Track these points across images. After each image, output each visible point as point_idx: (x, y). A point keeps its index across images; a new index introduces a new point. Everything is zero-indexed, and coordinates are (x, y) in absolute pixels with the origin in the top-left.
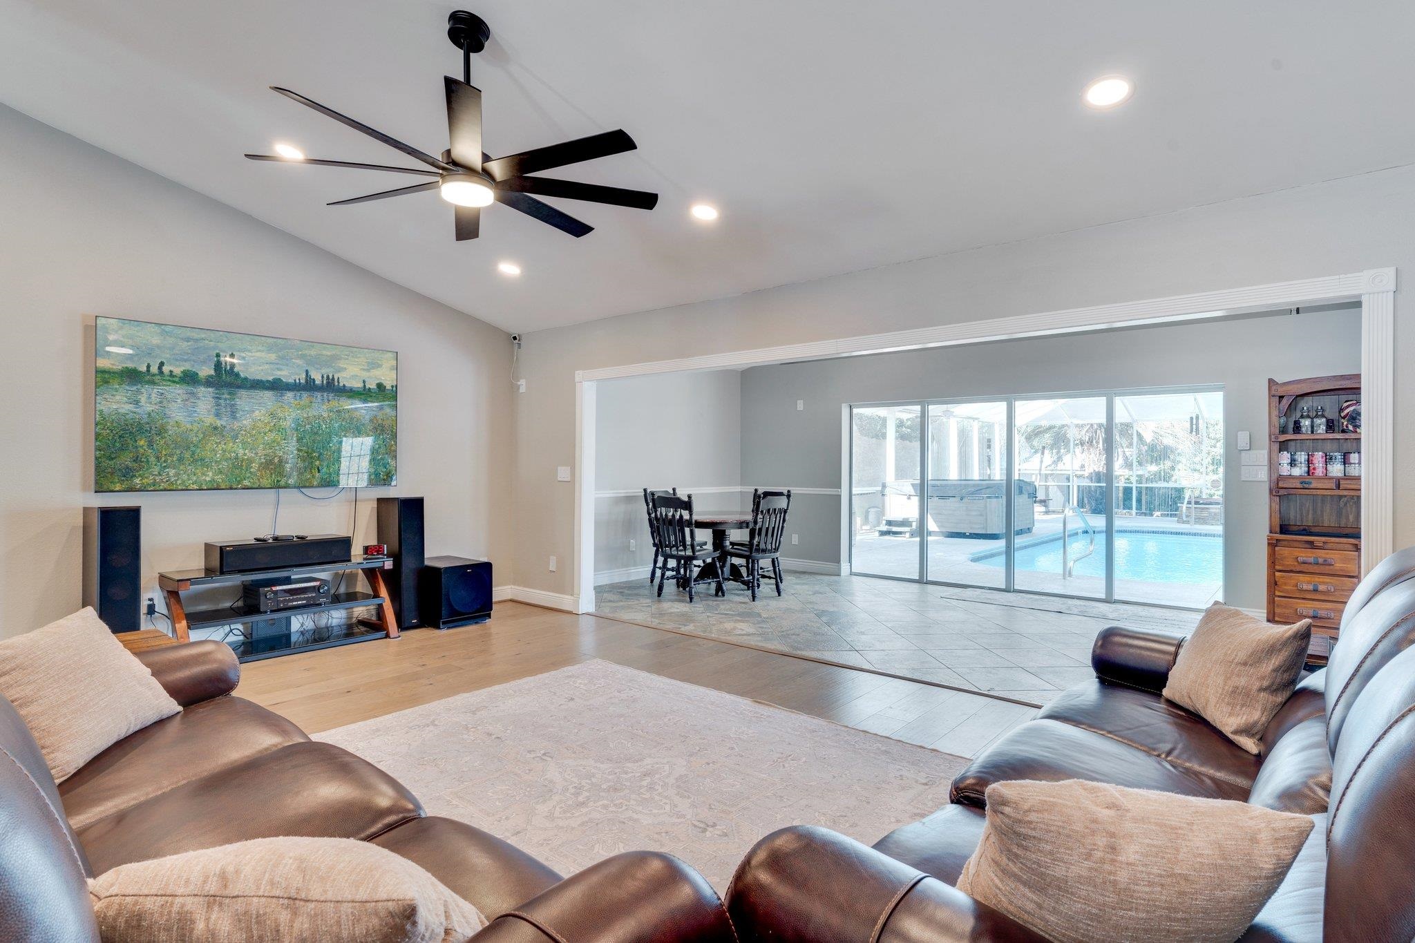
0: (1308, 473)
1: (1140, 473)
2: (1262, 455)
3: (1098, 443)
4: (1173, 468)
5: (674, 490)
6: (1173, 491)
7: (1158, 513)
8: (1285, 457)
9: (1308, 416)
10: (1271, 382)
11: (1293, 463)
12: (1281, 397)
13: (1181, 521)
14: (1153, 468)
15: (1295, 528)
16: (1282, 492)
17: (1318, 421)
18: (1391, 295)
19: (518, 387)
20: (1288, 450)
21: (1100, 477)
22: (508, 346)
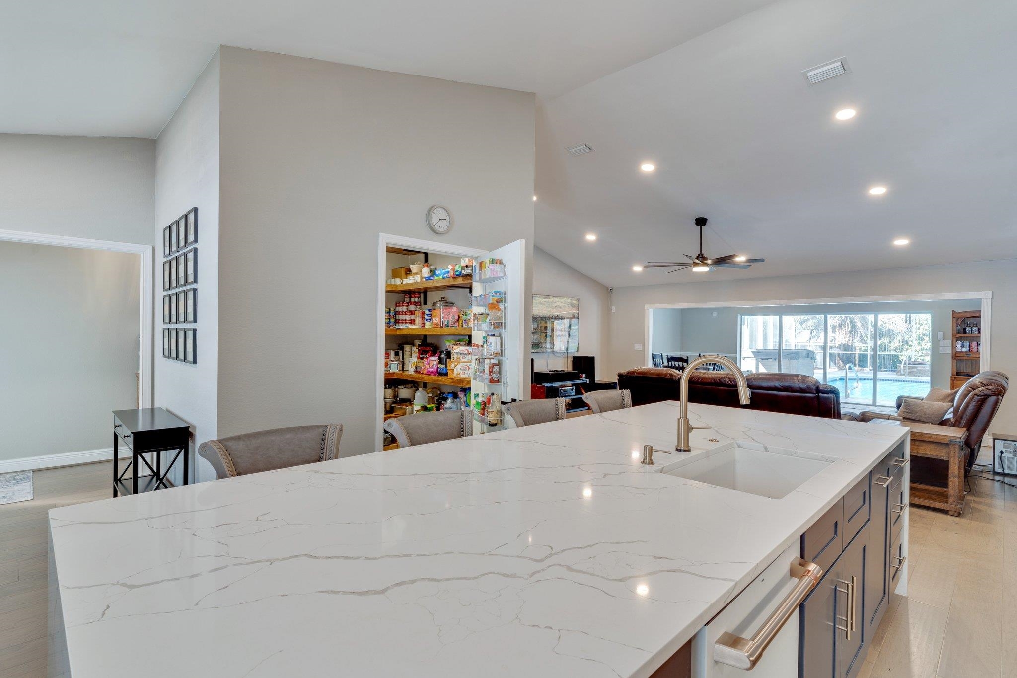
0: (970, 350)
2: (949, 342)
3: (844, 327)
5: (661, 354)
6: (893, 357)
8: (959, 344)
9: (970, 326)
10: (953, 312)
11: (963, 346)
12: (958, 319)
13: (899, 373)
15: (964, 374)
16: (957, 358)
17: (974, 329)
18: (990, 299)
19: (612, 310)
20: (961, 341)
21: (845, 347)
22: (607, 292)
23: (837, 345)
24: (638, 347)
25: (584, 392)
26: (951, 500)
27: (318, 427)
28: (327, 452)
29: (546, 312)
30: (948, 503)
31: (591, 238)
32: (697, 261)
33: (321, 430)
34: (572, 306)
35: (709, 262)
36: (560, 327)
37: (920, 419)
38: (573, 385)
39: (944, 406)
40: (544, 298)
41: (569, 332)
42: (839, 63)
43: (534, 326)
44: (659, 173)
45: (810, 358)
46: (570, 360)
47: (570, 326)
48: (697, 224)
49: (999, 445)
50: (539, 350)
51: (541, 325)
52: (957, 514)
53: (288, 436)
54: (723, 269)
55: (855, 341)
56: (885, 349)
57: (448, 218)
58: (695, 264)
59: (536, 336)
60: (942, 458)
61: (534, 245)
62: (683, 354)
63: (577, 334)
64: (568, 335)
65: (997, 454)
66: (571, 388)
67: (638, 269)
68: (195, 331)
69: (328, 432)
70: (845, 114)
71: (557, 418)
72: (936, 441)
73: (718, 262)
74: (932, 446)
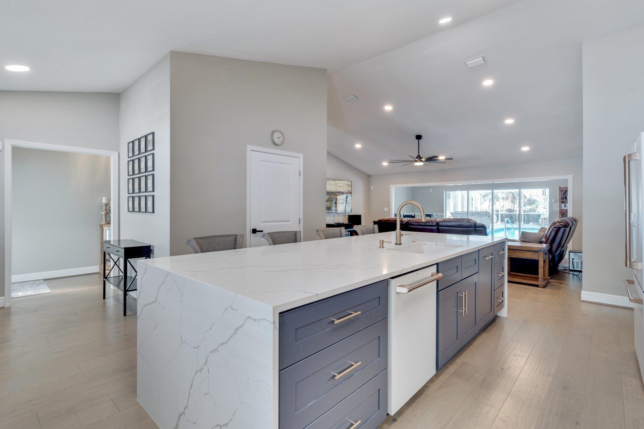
1: (525, 209)
2: (558, 204)
3: (509, 198)
4: (537, 207)
6: (537, 216)
7: (531, 223)
8: (563, 205)
10: (560, 187)
11: (565, 206)
12: (562, 191)
14: (529, 207)
16: (562, 213)
18: (572, 179)
19: (371, 188)
20: (564, 203)
21: (510, 210)
22: (368, 178)
23: (505, 210)
24: (386, 209)
25: (355, 235)
26: (540, 280)
27: (233, 235)
28: (238, 246)
29: (334, 189)
30: (538, 281)
31: (358, 146)
32: (417, 159)
33: (235, 236)
34: (348, 185)
35: (423, 160)
36: (341, 198)
37: (529, 241)
38: (349, 231)
39: (541, 234)
40: (333, 181)
41: (346, 201)
42: (482, 58)
43: (328, 197)
44: (395, 110)
45: (488, 216)
46: (347, 217)
47: (347, 198)
48: (417, 138)
49: (572, 255)
50: (330, 211)
51: (331, 197)
52: (542, 287)
53: (221, 238)
54: (431, 164)
55: (515, 206)
56: (532, 211)
57: (282, 137)
58: (416, 161)
59: (328, 203)
60: (536, 259)
61: (327, 152)
62: (413, 214)
63: (351, 202)
64: (345, 202)
65: (571, 260)
66: (348, 233)
67: (385, 164)
68: (153, 196)
69: (237, 237)
70: (488, 83)
71: (341, 236)
72: (532, 250)
73: (428, 160)
74: (531, 253)
